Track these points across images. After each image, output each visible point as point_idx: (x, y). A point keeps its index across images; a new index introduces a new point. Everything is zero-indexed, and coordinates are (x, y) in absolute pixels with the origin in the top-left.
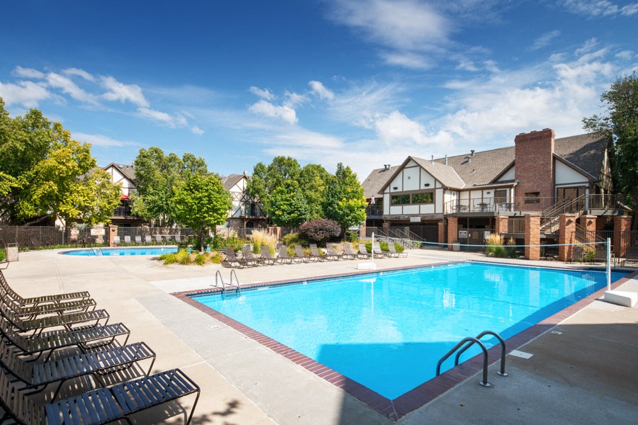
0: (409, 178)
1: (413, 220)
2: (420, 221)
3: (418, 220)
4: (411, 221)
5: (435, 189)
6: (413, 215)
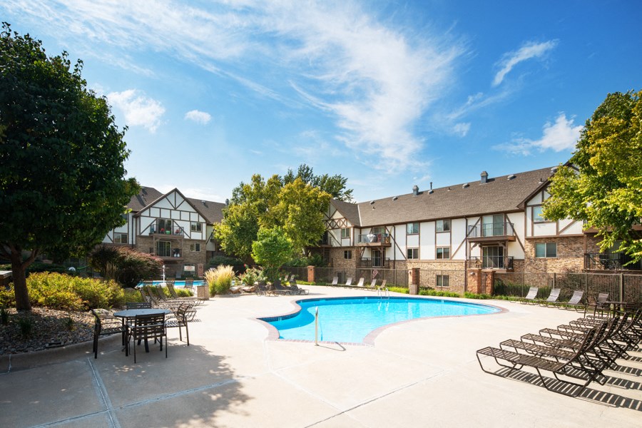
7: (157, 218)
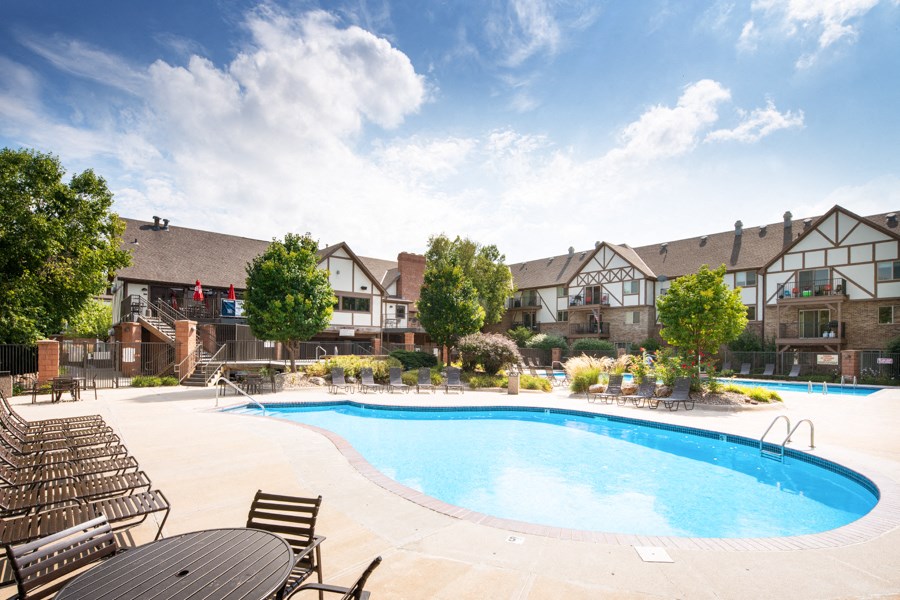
0: (338, 273)
1: (343, 333)
2: (353, 335)
3: (351, 333)
4: (341, 334)
5: (372, 295)
6: (344, 327)
7: (796, 271)
